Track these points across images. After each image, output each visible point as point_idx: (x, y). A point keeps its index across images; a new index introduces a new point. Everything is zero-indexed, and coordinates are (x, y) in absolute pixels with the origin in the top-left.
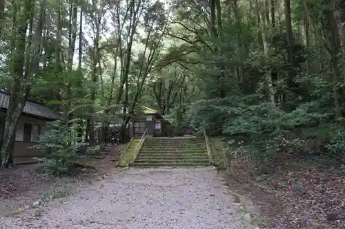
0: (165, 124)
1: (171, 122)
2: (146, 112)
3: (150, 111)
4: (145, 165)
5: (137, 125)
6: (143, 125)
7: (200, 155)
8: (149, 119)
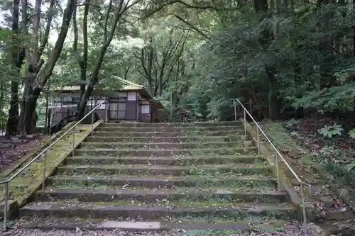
0: (156, 107)
1: (165, 105)
2: (126, 88)
3: (132, 86)
4: (60, 214)
5: (114, 107)
6: (122, 107)
7: (245, 172)
8: (132, 98)
